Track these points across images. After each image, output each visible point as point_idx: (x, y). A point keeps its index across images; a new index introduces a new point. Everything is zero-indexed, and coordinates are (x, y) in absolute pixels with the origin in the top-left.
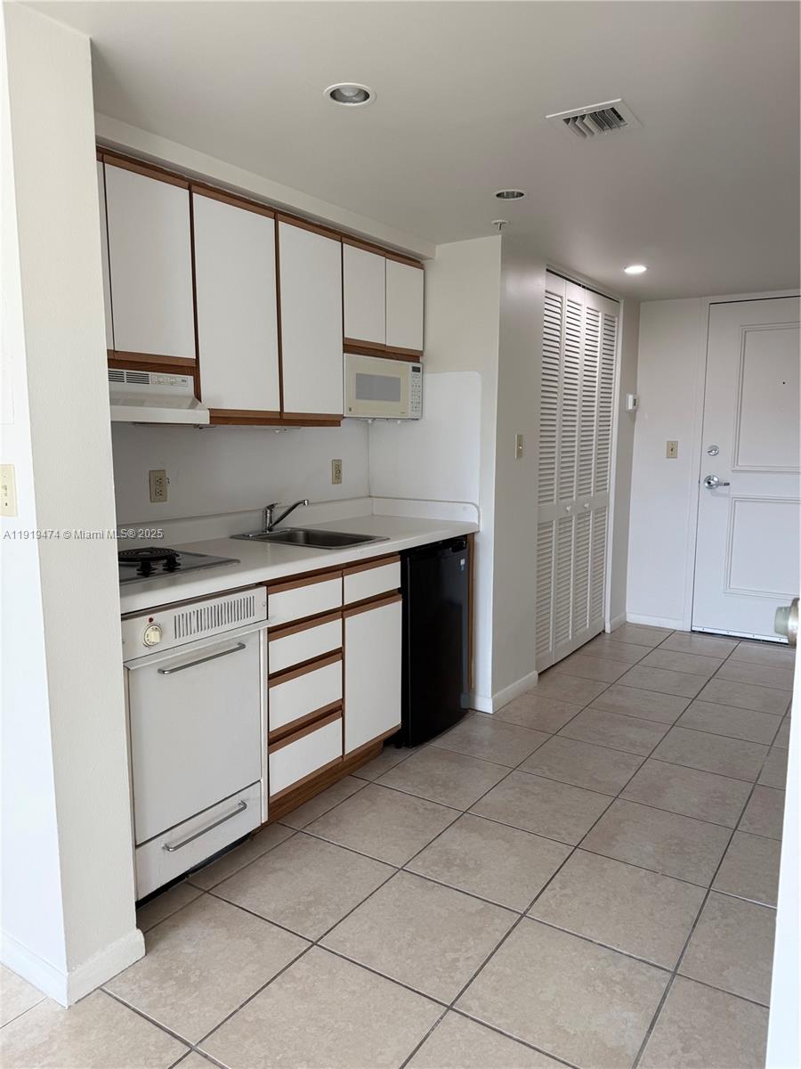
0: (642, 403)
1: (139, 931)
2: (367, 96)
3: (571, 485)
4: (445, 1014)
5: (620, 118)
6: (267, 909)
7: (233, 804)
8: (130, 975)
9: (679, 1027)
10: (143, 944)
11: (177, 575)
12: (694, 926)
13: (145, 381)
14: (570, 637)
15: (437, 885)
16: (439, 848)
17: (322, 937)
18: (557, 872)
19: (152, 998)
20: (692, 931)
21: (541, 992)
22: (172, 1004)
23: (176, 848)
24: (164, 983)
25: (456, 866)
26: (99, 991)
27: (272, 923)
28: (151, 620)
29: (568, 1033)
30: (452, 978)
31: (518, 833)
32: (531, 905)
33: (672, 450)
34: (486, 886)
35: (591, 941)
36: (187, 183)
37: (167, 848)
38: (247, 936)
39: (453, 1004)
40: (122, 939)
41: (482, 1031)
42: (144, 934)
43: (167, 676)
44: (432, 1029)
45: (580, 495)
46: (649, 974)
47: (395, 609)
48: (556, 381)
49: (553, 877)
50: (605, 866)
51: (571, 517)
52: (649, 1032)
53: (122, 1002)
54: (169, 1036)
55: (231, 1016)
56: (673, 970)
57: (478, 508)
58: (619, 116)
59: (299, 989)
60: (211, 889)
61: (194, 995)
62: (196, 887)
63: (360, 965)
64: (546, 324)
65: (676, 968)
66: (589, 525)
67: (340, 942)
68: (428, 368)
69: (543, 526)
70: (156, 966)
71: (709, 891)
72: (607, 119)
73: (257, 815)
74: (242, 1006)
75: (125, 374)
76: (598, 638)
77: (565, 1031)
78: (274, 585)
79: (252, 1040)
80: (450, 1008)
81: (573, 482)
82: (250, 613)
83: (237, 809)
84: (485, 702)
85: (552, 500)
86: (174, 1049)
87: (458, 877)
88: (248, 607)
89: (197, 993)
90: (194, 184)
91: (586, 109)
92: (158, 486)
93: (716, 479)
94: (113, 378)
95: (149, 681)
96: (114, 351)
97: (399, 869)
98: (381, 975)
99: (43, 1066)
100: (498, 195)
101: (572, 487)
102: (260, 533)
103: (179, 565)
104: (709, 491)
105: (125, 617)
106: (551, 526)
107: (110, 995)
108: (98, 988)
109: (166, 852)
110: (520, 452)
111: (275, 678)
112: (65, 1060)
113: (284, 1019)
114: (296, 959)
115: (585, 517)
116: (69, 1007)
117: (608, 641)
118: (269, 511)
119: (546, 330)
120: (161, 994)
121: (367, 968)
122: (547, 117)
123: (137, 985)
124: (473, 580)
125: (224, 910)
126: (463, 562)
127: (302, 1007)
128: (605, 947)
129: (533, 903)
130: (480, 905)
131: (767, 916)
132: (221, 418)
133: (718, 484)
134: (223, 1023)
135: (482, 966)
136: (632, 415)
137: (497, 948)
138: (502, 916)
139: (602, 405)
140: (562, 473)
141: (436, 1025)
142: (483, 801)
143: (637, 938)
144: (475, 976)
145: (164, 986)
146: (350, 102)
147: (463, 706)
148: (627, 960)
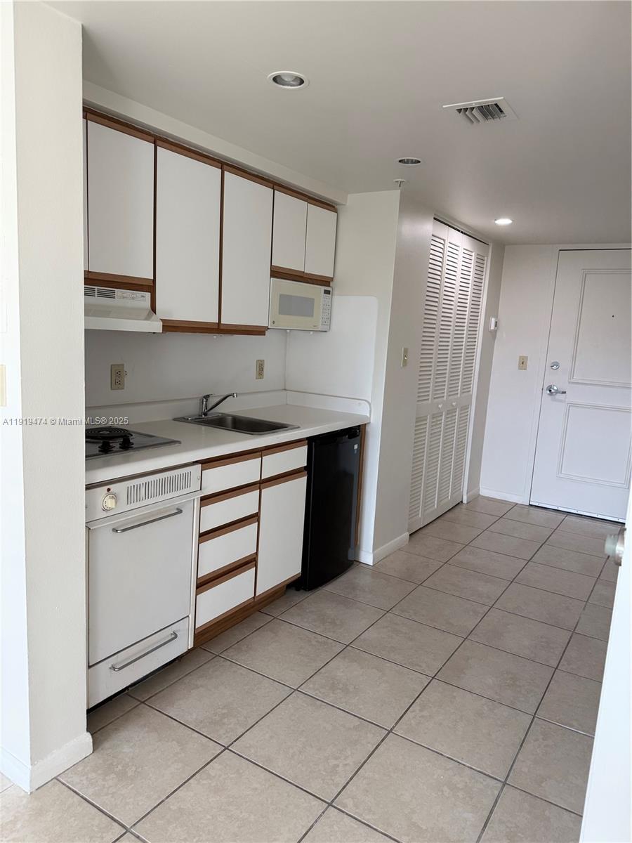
0: (502, 324)
1: (88, 734)
2: (302, 82)
3: (443, 387)
4: (326, 809)
5: (501, 111)
6: (189, 719)
7: (166, 634)
8: (80, 769)
9: (507, 827)
10: (92, 744)
11: (131, 453)
12: (521, 746)
13: (112, 296)
14: (436, 506)
15: (323, 704)
16: (326, 674)
17: (232, 743)
18: (418, 697)
19: (96, 788)
20: (520, 749)
21: (402, 795)
22: (114, 793)
23: (120, 669)
24: (106, 776)
25: (340, 689)
26: (55, 780)
27: (193, 730)
28: (109, 490)
29: (422, 828)
30: (333, 780)
31: (388, 664)
32: (397, 723)
33: (523, 363)
34: (362, 706)
35: (442, 755)
36: (153, 139)
37: (113, 668)
38: (173, 740)
39: (333, 801)
40: (75, 740)
41: (355, 824)
42: (92, 735)
43: (120, 535)
44: (316, 821)
45: (449, 396)
46: (485, 783)
47: (301, 483)
48: (436, 311)
49: (414, 701)
50: (455, 694)
51: (442, 413)
52: (483, 830)
53: (73, 791)
54: (110, 819)
55: (158, 805)
56: (503, 780)
57: (370, 404)
58: (500, 109)
59: (213, 785)
60: (146, 700)
61: (130, 787)
62: (134, 698)
63: (262, 767)
64: (431, 261)
65: (506, 779)
66: (455, 419)
67: (246, 747)
68: (336, 292)
69: (419, 420)
70: (101, 761)
71: (534, 718)
72: (491, 111)
73: (185, 643)
74: (167, 797)
75: (96, 290)
76: (457, 507)
77: (418, 826)
78: (207, 463)
79: (175, 825)
80: (330, 804)
81: (444, 385)
82: (187, 485)
83: (170, 638)
84: (367, 556)
85: (428, 399)
86: (114, 831)
87: (340, 698)
88: (186, 480)
89: (133, 785)
90: (159, 140)
91: (474, 103)
92: (117, 377)
93: (555, 388)
94: (88, 293)
95: (105, 538)
96: (88, 271)
97: (295, 690)
98: (277, 776)
99: (8, 841)
100: (400, 161)
101: (444, 389)
102: (197, 417)
103: (133, 444)
104: (550, 397)
105: (89, 487)
106: (426, 420)
107: (64, 784)
108: (55, 778)
109: (112, 671)
110: (405, 362)
111: (204, 536)
112: (27, 836)
113: (200, 809)
114: (212, 760)
115: (452, 413)
116: (31, 793)
117: (464, 510)
118: (204, 400)
119: (430, 266)
120: (104, 785)
121: (266, 770)
122: (444, 106)
123: (85, 777)
124: (363, 460)
125: (155, 718)
126: (356, 447)
127: (215, 799)
128: (452, 759)
129: (398, 721)
130: (356, 722)
131: (577, 740)
132: (171, 327)
133: (557, 392)
134: (152, 810)
135: (357, 772)
136: (494, 334)
137: (369, 757)
138: (373, 731)
139: (471, 329)
140: (437, 378)
141: (319, 818)
142: (362, 637)
143: (477, 753)
144: (351, 779)
145: (107, 778)
146: (288, 85)
147: (350, 558)
148: (468, 771)
